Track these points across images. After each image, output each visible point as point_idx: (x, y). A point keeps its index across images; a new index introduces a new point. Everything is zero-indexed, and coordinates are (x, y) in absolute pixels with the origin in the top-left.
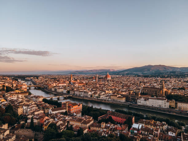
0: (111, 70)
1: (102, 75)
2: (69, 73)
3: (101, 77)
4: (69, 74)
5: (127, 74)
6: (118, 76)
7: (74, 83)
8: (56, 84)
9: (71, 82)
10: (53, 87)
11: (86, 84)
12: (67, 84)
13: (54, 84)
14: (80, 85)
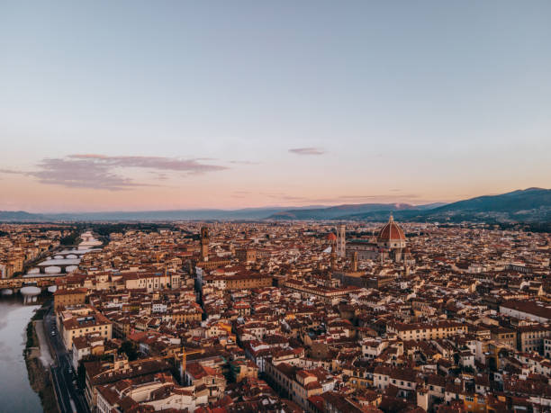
0: (397, 206)
1: (369, 221)
2: (269, 215)
3: (365, 230)
4: (270, 217)
5: (457, 219)
6: (424, 226)
7: (208, 272)
8: (110, 280)
9: (199, 266)
10: (82, 297)
11: (273, 279)
12: (173, 277)
13: (102, 277)
14: (235, 285)
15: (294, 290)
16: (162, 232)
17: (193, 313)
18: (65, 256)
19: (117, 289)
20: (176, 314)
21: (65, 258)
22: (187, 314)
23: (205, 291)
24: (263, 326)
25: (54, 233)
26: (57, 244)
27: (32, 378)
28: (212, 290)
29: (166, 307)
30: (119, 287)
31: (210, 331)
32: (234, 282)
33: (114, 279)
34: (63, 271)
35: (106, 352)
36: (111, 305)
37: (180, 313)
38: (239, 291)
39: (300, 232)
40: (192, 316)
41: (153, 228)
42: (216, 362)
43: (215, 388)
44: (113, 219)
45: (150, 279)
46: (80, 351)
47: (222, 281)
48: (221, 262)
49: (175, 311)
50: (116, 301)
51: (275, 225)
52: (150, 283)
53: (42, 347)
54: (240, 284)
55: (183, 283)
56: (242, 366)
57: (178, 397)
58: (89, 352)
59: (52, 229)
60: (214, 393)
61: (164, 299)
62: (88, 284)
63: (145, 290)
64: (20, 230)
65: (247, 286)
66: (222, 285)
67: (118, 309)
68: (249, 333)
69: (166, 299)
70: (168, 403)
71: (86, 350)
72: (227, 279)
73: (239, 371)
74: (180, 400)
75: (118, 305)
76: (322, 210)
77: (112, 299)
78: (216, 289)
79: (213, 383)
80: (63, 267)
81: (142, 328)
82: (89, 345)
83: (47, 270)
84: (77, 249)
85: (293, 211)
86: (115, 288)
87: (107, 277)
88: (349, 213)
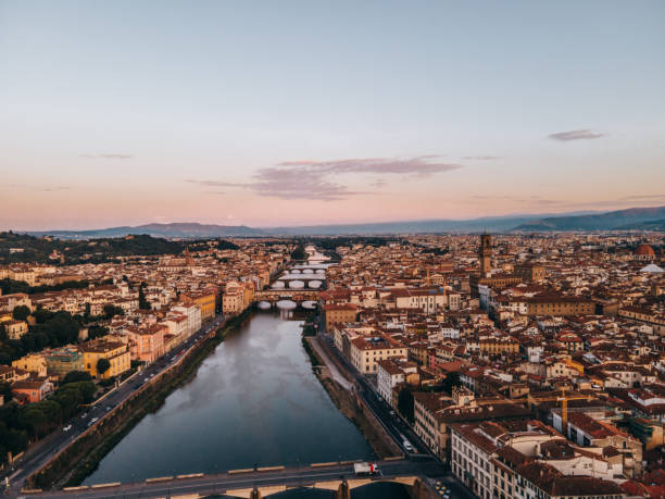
4: (517, 229)
7: (498, 291)
8: (377, 296)
9: (483, 284)
10: (353, 314)
11: (597, 305)
12: (451, 296)
13: (369, 293)
14: (540, 310)
15: (638, 322)
16: (391, 245)
17: (506, 342)
18: (301, 270)
19: (388, 307)
20: (485, 342)
21: (302, 273)
22: (500, 343)
23: (503, 316)
24: (631, 369)
25: (282, 248)
26: (288, 258)
27: (336, 401)
28: (513, 314)
29: (457, 332)
30: (389, 306)
31: (554, 369)
32: (539, 306)
33: (382, 295)
34: (306, 286)
35: (424, 382)
36: (390, 325)
37: (490, 341)
38: (549, 318)
39: (577, 246)
40: (506, 346)
41: (378, 242)
42: (608, 415)
43: (629, 455)
44: (331, 232)
45: (424, 297)
46: (394, 377)
47: (522, 304)
48: (510, 280)
49: (482, 338)
50: (395, 321)
51: (532, 237)
52: (424, 302)
53: (329, 366)
54: (548, 309)
55: (464, 304)
56: (656, 428)
57: (588, 460)
58: (403, 380)
59: (277, 243)
60: (629, 461)
61: (452, 322)
62: (355, 300)
63: (421, 310)
64: (248, 244)
65: (557, 313)
66: (523, 308)
67: (399, 330)
68: (613, 376)
69: (455, 322)
70: (574, 467)
71: (399, 376)
72: (528, 301)
73: (650, 434)
74: (591, 465)
75: (398, 326)
76: (596, 217)
77: (390, 319)
78: (517, 313)
79: (625, 447)
80: (307, 281)
81: (447, 356)
82: (401, 372)
83: (291, 284)
84: (308, 262)
85: (551, 219)
86: (384, 306)
87: (374, 293)
88: (642, 220)
